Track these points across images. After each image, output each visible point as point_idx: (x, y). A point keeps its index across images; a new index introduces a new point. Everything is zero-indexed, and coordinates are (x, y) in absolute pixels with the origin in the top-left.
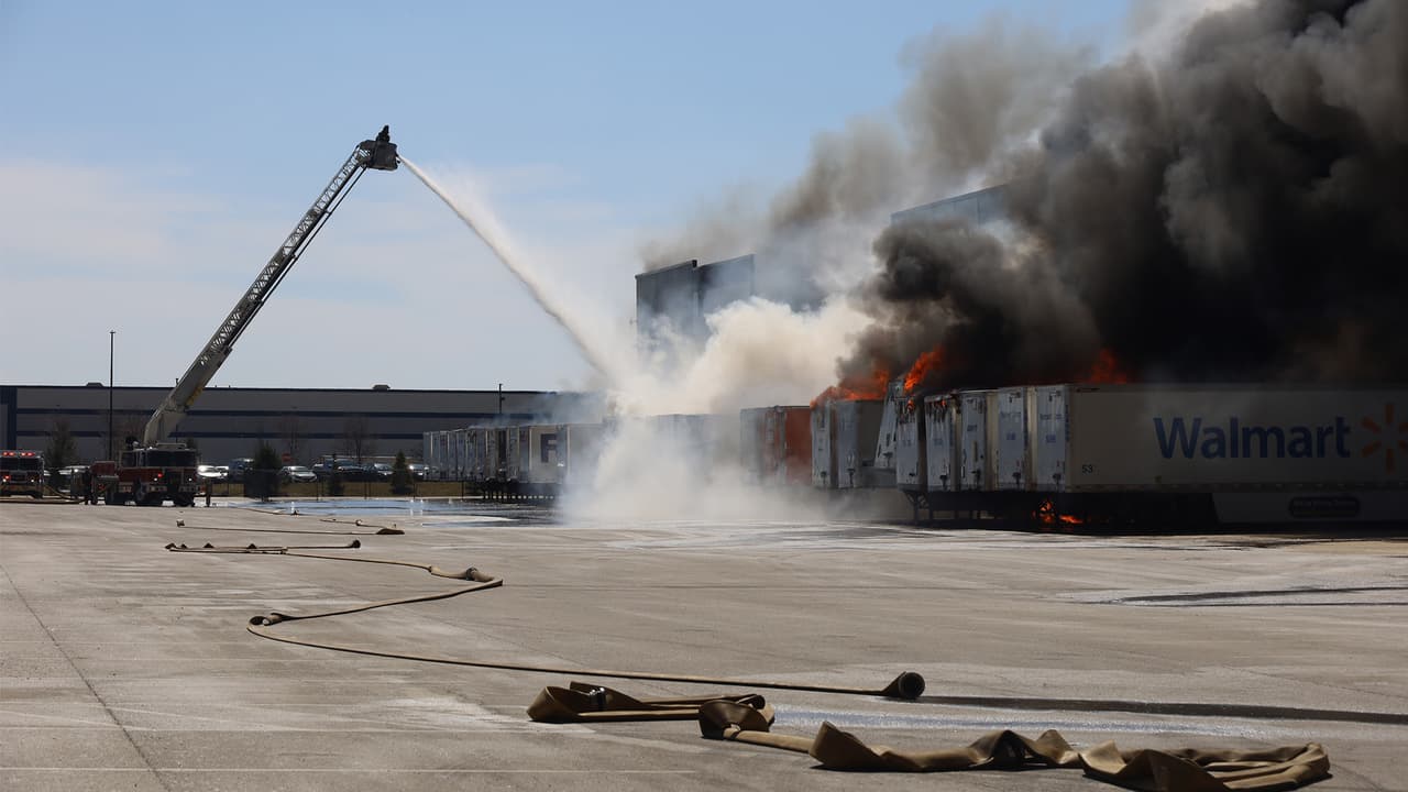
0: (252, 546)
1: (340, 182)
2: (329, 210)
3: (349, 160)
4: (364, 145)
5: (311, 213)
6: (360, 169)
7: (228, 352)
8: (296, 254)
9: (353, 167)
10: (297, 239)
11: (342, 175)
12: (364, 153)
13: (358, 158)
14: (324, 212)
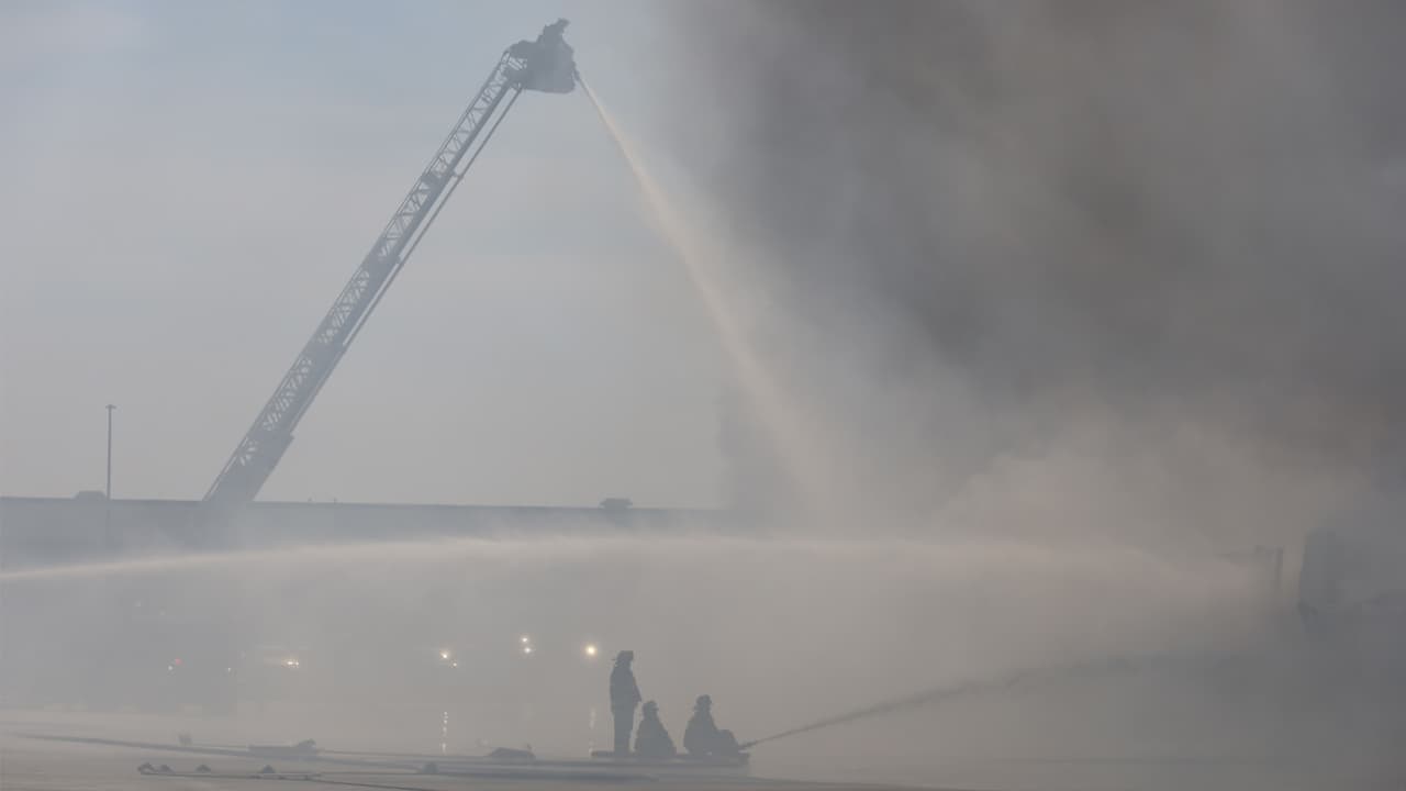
0: (268, 769)
1: (478, 116)
2: (458, 170)
3: (492, 77)
4: (519, 50)
5: (428, 177)
6: (511, 92)
7: (288, 440)
8: (403, 255)
9: (498, 89)
10: (407, 220)
11: (481, 104)
12: (517, 64)
13: (508, 72)
14: (449, 174)
